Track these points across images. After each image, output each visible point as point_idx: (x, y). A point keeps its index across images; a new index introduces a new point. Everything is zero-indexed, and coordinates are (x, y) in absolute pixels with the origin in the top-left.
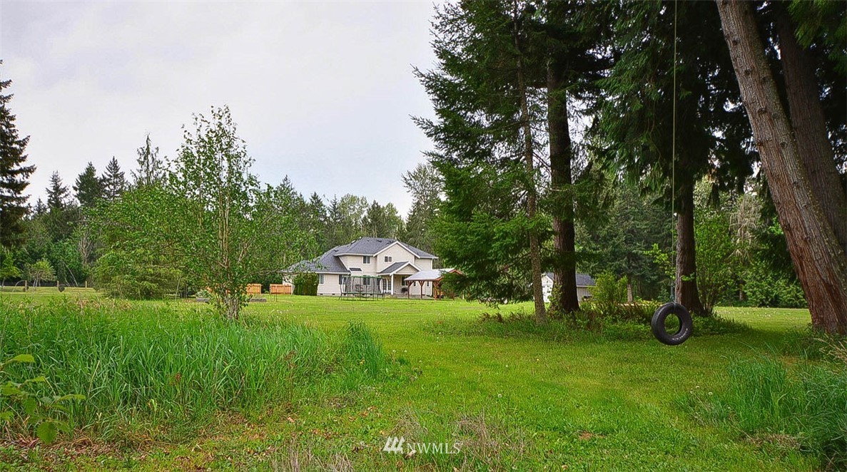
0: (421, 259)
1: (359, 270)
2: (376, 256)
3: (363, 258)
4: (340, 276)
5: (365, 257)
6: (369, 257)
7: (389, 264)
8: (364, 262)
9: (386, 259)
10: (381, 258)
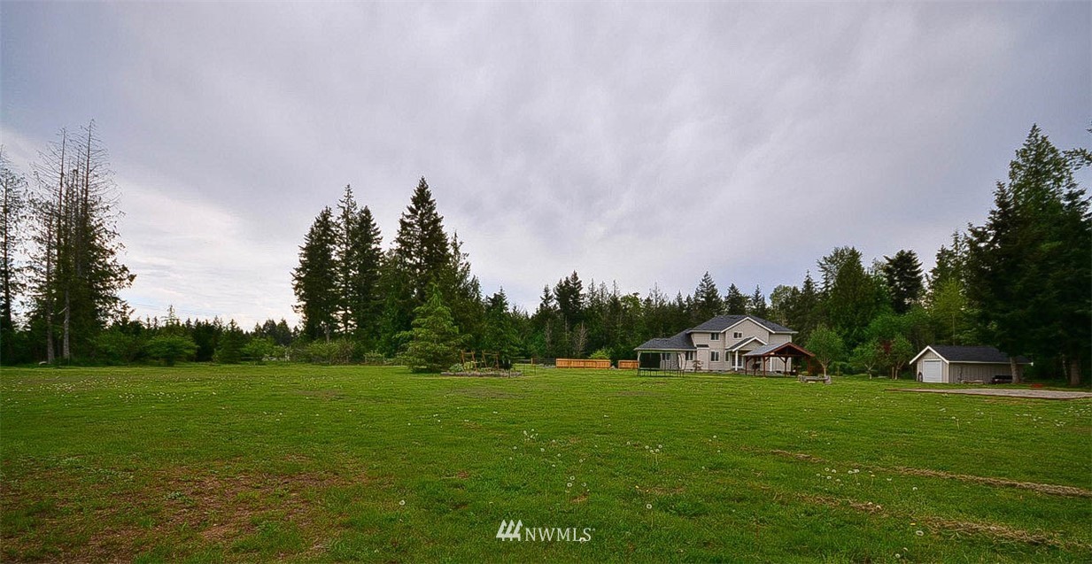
0: (776, 334)
1: (707, 346)
2: (725, 333)
3: (710, 336)
4: (687, 352)
5: (713, 334)
6: (717, 334)
7: (739, 340)
8: (713, 338)
9: (736, 335)
10: (730, 335)
